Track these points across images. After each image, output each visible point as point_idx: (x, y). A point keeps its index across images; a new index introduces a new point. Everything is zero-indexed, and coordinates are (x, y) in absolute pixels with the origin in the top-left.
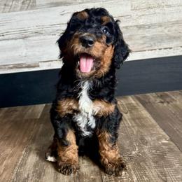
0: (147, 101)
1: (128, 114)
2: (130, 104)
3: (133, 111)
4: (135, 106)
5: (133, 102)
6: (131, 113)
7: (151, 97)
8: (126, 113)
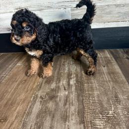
0: (118, 56)
1: (106, 68)
2: (106, 57)
3: (109, 65)
4: (110, 60)
5: (108, 55)
6: (107, 66)
7: (120, 52)
8: (104, 67)
